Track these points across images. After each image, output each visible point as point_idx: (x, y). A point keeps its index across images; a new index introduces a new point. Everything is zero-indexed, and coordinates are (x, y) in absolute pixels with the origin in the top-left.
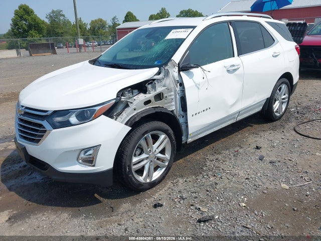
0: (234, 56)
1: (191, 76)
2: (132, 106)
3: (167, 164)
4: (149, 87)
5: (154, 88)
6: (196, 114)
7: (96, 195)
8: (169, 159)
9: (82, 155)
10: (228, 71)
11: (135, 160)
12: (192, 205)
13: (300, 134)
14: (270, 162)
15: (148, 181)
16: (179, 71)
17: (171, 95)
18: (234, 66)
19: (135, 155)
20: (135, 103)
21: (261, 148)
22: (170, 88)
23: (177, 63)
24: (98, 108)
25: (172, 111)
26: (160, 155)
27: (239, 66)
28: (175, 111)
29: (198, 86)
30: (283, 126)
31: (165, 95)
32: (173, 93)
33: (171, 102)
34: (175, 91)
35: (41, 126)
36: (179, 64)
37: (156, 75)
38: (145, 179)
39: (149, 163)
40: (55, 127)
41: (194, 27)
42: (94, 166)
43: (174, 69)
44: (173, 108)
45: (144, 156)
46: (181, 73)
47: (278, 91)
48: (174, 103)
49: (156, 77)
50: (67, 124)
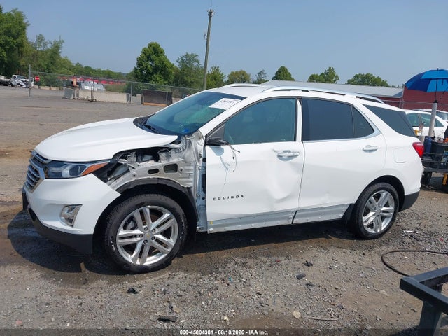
0: (295, 140)
1: (220, 152)
2: (133, 172)
3: (169, 250)
4: (162, 155)
5: (168, 157)
6: (219, 199)
7: (82, 265)
8: (173, 245)
9: (66, 212)
10: (280, 157)
11: (122, 232)
12: (169, 302)
13: (385, 264)
14: (307, 284)
15: (138, 263)
16: (205, 145)
17: (189, 170)
18: (290, 151)
19: (125, 228)
20: (138, 168)
21: (312, 265)
22: (188, 160)
23: (204, 135)
24: (88, 166)
25: (189, 189)
26: (160, 237)
27: (298, 154)
28: (192, 190)
29: (226, 166)
30: (371, 248)
31: (180, 168)
32: (192, 168)
33: (189, 178)
34: (196, 166)
35: (37, 172)
36: (206, 136)
37: (173, 143)
38: (134, 259)
39: (142, 241)
40: (48, 177)
41: (242, 98)
42: (72, 226)
43: (199, 141)
44: (191, 185)
45: (137, 232)
46: (207, 147)
47: (372, 198)
48: (192, 179)
49: (172, 146)
50: (59, 176)
